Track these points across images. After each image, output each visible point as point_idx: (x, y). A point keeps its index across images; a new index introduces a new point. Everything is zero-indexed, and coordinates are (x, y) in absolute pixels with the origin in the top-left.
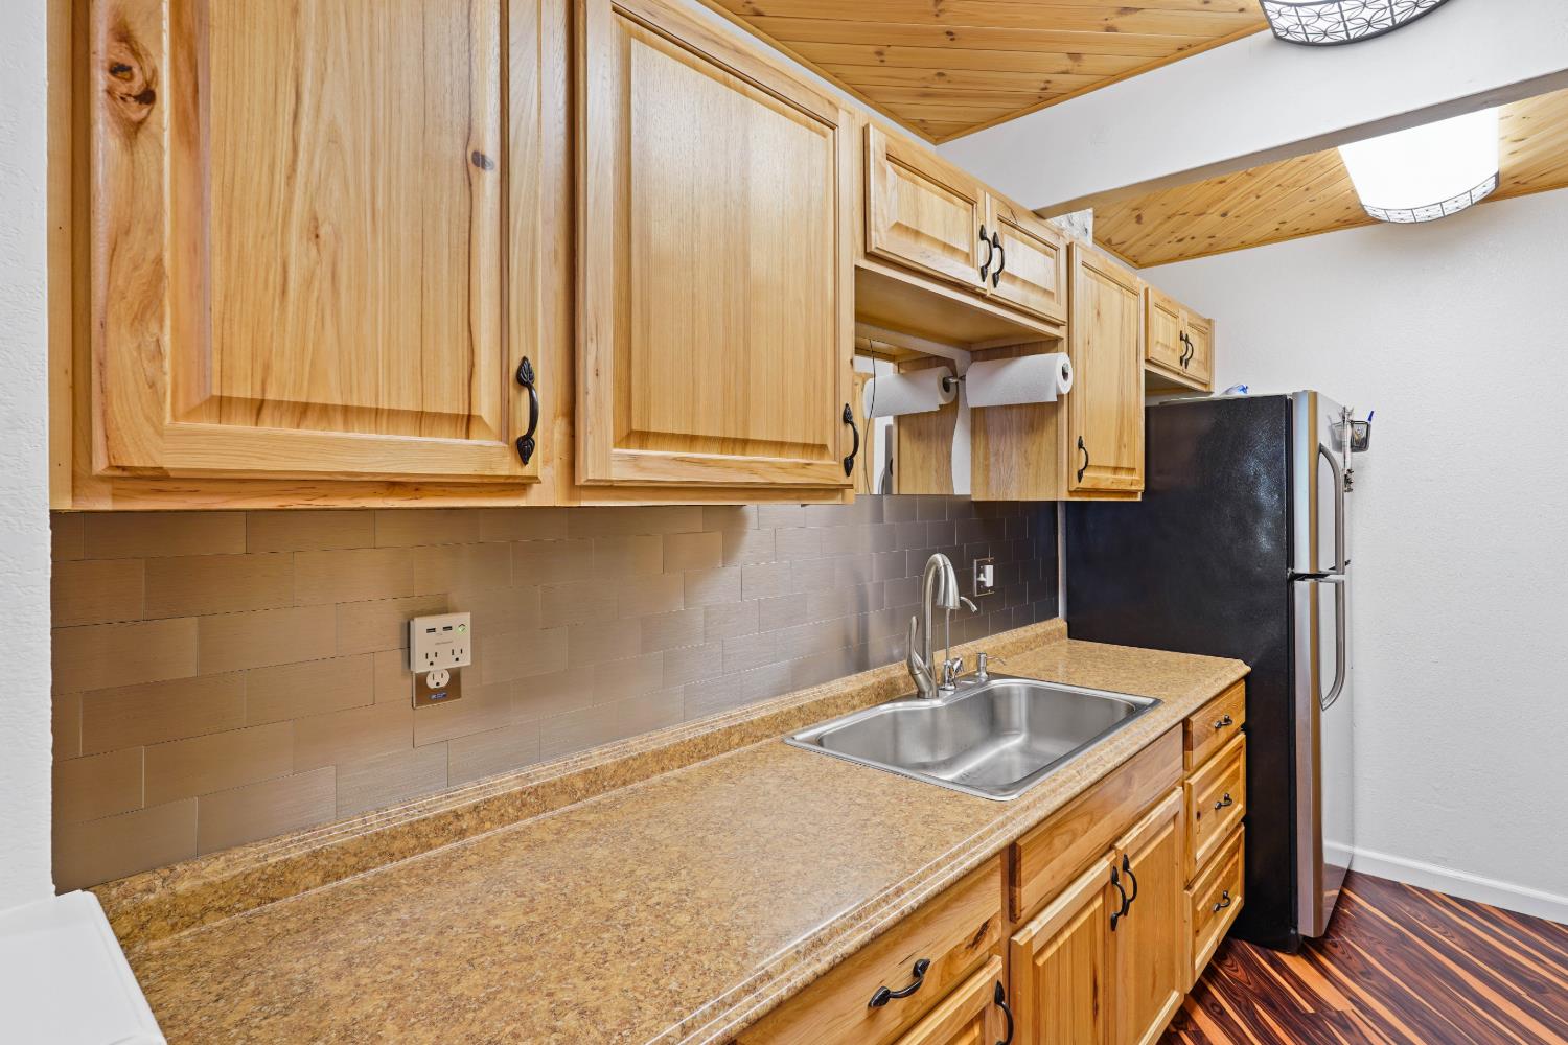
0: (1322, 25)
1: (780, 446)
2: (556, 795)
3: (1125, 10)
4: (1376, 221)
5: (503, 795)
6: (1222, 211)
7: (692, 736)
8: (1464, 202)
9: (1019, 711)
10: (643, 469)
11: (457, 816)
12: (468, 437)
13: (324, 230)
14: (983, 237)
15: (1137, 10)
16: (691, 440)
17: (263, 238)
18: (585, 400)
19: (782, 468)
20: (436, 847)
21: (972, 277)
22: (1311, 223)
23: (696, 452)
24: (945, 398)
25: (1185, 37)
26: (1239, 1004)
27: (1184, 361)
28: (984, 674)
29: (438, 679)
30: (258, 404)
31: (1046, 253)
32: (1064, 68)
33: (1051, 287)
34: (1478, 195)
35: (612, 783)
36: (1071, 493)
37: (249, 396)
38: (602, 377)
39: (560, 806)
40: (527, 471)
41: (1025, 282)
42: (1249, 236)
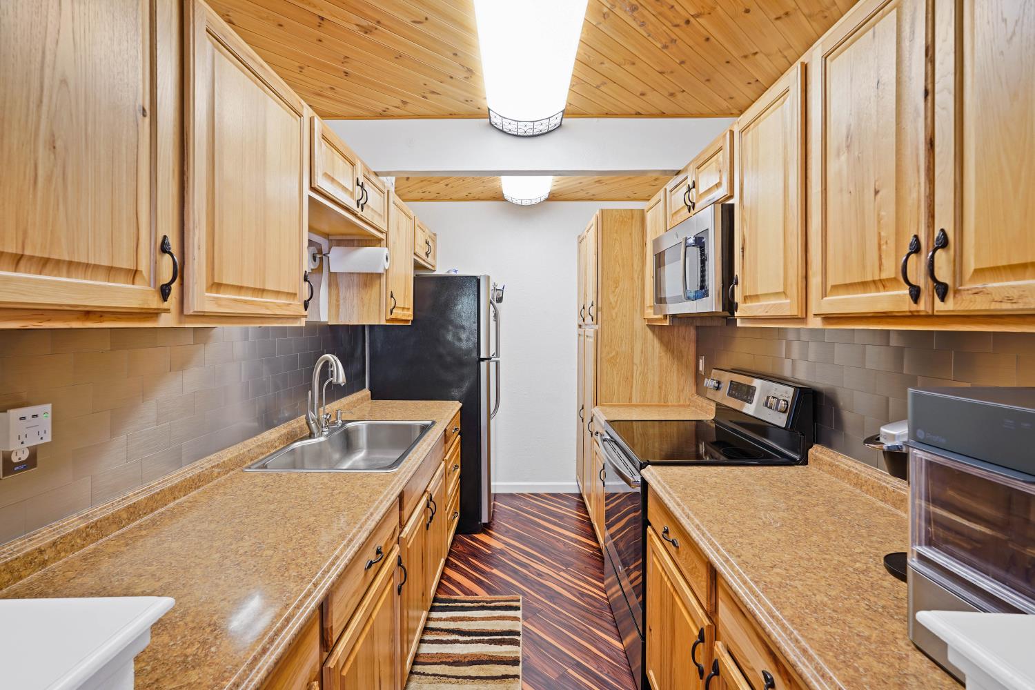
0: (510, 127)
1: (277, 293)
2: (110, 525)
3: (433, 92)
4: (506, 200)
5: (73, 531)
6: (446, 183)
7: (191, 475)
8: (538, 201)
9: (363, 439)
10: (220, 306)
11: (41, 551)
12: (133, 284)
13: (59, 144)
14: (358, 185)
15: (438, 94)
16: (240, 288)
17: (23, 145)
18: (193, 263)
19: (279, 306)
20: (25, 577)
21: (353, 205)
22: (481, 196)
23: (242, 296)
24: (314, 266)
25: (454, 111)
26: (462, 560)
27: (427, 255)
28: (340, 421)
29: (20, 455)
30: (18, 257)
31: (379, 194)
32: (397, 106)
33: (382, 213)
34: (543, 199)
35: (145, 511)
36: (387, 320)
37: (14, 252)
38: (201, 249)
39: (112, 533)
40: (165, 305)
41: (372, 209)
42: (454, 197)
